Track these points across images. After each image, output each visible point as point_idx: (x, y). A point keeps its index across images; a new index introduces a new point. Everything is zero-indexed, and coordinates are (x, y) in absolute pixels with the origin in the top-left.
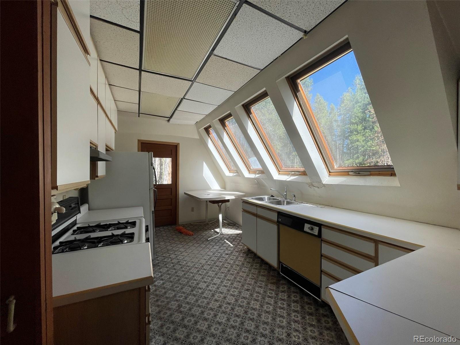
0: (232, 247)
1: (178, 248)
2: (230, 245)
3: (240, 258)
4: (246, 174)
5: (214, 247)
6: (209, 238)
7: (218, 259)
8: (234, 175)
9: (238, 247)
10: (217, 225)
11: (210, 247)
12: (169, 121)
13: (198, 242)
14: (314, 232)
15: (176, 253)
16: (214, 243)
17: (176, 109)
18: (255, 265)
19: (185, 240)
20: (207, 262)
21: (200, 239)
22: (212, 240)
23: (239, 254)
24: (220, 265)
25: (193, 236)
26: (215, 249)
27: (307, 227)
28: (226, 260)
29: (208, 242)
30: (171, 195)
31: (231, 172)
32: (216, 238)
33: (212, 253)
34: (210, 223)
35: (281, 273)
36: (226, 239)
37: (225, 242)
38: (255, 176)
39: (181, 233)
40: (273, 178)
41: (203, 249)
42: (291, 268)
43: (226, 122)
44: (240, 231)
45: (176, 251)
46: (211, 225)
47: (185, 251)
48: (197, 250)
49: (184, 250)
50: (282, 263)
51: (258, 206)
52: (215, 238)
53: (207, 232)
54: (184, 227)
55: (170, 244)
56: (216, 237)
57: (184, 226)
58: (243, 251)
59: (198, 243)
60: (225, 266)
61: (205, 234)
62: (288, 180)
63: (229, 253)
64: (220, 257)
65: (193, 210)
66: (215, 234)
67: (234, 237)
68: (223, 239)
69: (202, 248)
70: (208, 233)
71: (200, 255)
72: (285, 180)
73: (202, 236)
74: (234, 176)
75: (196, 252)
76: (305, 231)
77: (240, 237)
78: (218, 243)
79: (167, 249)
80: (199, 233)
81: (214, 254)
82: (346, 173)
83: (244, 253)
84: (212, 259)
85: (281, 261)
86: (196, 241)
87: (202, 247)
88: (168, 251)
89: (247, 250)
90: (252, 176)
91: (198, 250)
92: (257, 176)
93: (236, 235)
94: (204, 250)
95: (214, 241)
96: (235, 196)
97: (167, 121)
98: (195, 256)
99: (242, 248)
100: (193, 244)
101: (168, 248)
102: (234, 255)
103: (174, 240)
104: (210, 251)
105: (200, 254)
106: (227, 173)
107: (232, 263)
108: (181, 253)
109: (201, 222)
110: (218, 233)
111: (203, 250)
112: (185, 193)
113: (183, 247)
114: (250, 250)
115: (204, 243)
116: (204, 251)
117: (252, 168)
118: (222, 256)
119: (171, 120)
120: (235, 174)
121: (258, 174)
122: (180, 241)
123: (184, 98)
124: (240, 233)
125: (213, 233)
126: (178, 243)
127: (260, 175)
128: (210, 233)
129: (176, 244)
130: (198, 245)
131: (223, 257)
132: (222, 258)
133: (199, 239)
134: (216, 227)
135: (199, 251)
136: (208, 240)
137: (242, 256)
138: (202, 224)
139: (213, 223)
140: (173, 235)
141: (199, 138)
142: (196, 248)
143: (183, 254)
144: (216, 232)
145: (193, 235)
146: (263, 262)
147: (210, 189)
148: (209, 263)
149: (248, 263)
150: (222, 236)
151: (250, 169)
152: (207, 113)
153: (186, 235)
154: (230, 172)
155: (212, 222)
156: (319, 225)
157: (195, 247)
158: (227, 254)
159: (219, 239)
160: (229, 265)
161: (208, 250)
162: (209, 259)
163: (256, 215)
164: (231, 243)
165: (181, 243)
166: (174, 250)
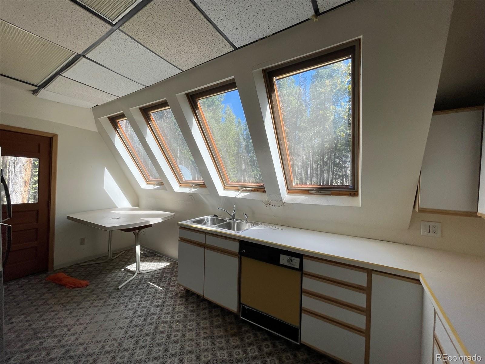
0: (161, 293)
1: (59, 321)
2: (157, 290)
3: (178, 307)
4: (177, 188)
5: (133, 300)
6: (120, 284)
7: (145, 320)
8: (155, 188)
9: (170, 289)
10: (126, 260)
11: (126, 301)
12: (35, 92)
13: (100, 297)
14: (294, 265)
15: (56, 333)
16: (131, 292)
17: (58, 73)
18: (202, 312)
19: (72, 299)
20: (126, 332)
21: (103, 290)
22: (126, 287)
23: (175, 301)
24: (152, 331)
25: (88, 287)
26: (135, 302)
27: (284, 259)
28: (159, 318)
29: (119, 291)
30: (37, 221)
31: (149, 183)
32: (132, 283)
33: (132, 312)
34: (115, 257)
35: (241, 317)
36: (147, 280)
37: (148, 285)
38: (190, 191)
39: (60, 285)
40: (218, 195)
41: (113, 308)
42: (256, 310)
43: (152, 114)
44: (164, 263)
45: (56, 328)
46: (118, 261)
47: (78, 323)
48: (102, 313)
49: (75, 319)
50: (244, 305)
51: (206, 234)
52: (129, 282)
53: (114, 274)
54: (67, 273)
55: (38, 315)
56: (132, 280)
57: (64, 270)
58: (180, 295)
59: (101, 299)
60: (160, 329)
61: (110, 279)
62: (238, 197)
63: (160, 303)
64: (147, 315)
65: (82, 242)
66: (129, 274)
67: (159, 275)
68: (143, 282)
69: (110, 307)
70: (116, 275)
71: (111, 322)
72: (234, 196)
73: (106, 284)
74: (157, 189)
75: (101, 317)
76: (281, 264)
77: (168, 273)
78: (138, 291)
79: (33, 329)
80: (99, 278)
81: (135, 313)
82: (306, 191)
83: (181, 297)
84: (134, 323)
85: (242, 301)
86: (95, 296)
87: (109, 305)
88: (36, 333)
89: (185, 291)
90: (187, 190)
91: (104, 313)
92: (193, 190)
93: (162, 271)
94: (116, 309)
95: (129, 288)
96: (163, 219)
97: (32, 92)
98: (101, 326)
99: (176, 291)
100: (92, 304)
101: (34, 326)
102: (168, 306)
103: (48, 305)
104: (127, 309)
105: (110, 320)
106: (143, 185)
107: (168, 319)
108: (69, 330)
109: (98, 259)
110: (133, 273)
111: (114, 310)
112: (69, 218)
113: (71, 316)
114: (189, 290)
115: (113, 296)
116: (116, 311)
117: (184, 180)
118: (150, 313)
119: (42, 91)
120: (157, 187)
121: (195, 187)
122: (62, 304)
123: (84, 56)
124: (166, 266)
125: (124, 273)
126: (58, 307)
127: (197, 190)
128: (119, 275)
129: (53, 311)
130: (102, 301)
131: (153, 314)
132: (151, 315)
133: (101, 290)
134: (126, 263)
135: (107, 314)
136: (118, 289)
137: (181, 303)
138: (101, 261)
139: (121, 257)
140: (44, 294)
141: (97, 131)
142: (99, 310)
143: (72, 331)
144: (129, 271)
145: (87, 285)
146: (212, 306)
147: (114, 207)
148: (130, 333)
149: (192, 313)
150: (140, 276)
151: (182, 181)
152: (122, 94)
153: (74, 288)
154: (147, 183)
155: (117, 256)
156: (300, 255)
157: (96, 309)
158: (158, 306)
159: (136, 282)
160: (165, 325)
161: (123, 306)
162: (129, 326)
163: (203, 246)
164: (158, 285)
165: (65, 306)
166: (50, 328)
